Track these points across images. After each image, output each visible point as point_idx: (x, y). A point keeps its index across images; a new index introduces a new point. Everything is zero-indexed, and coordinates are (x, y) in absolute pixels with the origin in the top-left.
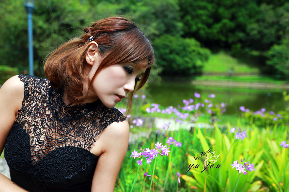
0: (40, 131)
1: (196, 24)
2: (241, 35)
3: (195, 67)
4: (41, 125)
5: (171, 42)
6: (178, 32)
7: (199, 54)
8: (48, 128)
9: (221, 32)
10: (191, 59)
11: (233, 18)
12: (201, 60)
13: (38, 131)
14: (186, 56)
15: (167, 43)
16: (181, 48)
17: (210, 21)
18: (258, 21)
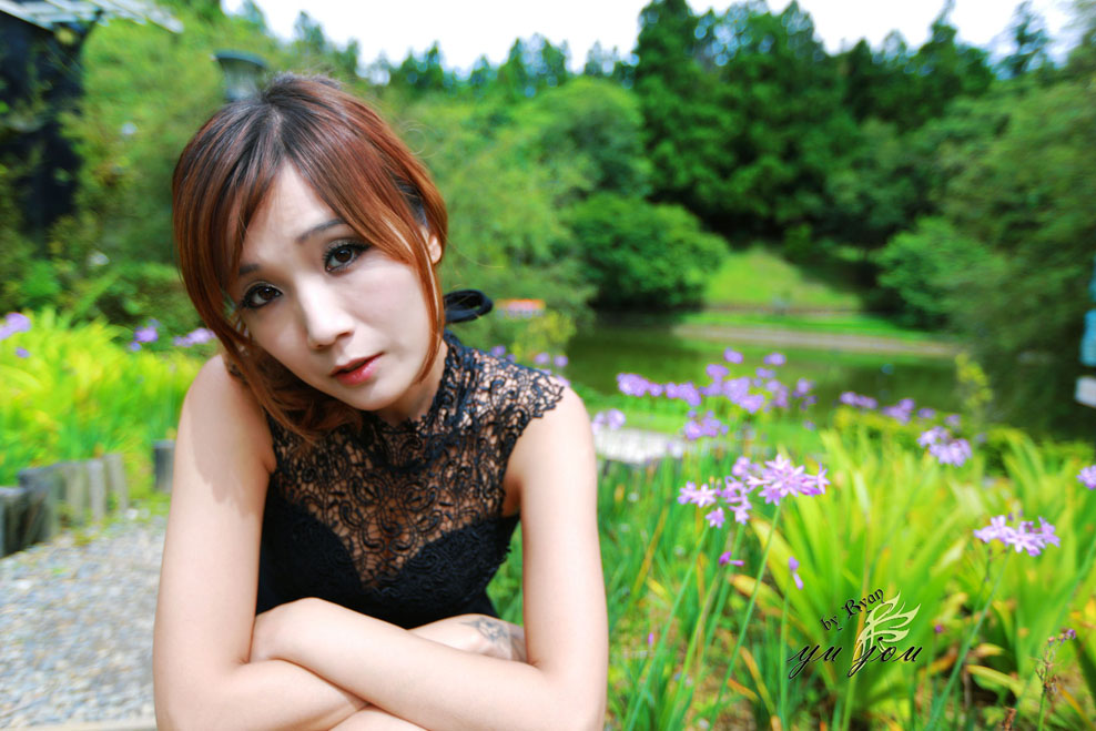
0: (360, 516)
1: (688, 166)
2: (811, 201)
3: (681, 287)
4: (354, 498)
5: (617, 214)
6: (636, 187)
7: (695, 250)
8: (377, 502)
9: (756, 190)
10: (673, 265)
11: (790, 153)
12: (701, 266)
13: (355, 516)
14: (657, 254)
15: (605, 216)
16: (646, 232)
17: (728, 159)
18: (857, 165)
